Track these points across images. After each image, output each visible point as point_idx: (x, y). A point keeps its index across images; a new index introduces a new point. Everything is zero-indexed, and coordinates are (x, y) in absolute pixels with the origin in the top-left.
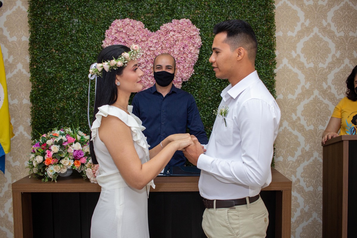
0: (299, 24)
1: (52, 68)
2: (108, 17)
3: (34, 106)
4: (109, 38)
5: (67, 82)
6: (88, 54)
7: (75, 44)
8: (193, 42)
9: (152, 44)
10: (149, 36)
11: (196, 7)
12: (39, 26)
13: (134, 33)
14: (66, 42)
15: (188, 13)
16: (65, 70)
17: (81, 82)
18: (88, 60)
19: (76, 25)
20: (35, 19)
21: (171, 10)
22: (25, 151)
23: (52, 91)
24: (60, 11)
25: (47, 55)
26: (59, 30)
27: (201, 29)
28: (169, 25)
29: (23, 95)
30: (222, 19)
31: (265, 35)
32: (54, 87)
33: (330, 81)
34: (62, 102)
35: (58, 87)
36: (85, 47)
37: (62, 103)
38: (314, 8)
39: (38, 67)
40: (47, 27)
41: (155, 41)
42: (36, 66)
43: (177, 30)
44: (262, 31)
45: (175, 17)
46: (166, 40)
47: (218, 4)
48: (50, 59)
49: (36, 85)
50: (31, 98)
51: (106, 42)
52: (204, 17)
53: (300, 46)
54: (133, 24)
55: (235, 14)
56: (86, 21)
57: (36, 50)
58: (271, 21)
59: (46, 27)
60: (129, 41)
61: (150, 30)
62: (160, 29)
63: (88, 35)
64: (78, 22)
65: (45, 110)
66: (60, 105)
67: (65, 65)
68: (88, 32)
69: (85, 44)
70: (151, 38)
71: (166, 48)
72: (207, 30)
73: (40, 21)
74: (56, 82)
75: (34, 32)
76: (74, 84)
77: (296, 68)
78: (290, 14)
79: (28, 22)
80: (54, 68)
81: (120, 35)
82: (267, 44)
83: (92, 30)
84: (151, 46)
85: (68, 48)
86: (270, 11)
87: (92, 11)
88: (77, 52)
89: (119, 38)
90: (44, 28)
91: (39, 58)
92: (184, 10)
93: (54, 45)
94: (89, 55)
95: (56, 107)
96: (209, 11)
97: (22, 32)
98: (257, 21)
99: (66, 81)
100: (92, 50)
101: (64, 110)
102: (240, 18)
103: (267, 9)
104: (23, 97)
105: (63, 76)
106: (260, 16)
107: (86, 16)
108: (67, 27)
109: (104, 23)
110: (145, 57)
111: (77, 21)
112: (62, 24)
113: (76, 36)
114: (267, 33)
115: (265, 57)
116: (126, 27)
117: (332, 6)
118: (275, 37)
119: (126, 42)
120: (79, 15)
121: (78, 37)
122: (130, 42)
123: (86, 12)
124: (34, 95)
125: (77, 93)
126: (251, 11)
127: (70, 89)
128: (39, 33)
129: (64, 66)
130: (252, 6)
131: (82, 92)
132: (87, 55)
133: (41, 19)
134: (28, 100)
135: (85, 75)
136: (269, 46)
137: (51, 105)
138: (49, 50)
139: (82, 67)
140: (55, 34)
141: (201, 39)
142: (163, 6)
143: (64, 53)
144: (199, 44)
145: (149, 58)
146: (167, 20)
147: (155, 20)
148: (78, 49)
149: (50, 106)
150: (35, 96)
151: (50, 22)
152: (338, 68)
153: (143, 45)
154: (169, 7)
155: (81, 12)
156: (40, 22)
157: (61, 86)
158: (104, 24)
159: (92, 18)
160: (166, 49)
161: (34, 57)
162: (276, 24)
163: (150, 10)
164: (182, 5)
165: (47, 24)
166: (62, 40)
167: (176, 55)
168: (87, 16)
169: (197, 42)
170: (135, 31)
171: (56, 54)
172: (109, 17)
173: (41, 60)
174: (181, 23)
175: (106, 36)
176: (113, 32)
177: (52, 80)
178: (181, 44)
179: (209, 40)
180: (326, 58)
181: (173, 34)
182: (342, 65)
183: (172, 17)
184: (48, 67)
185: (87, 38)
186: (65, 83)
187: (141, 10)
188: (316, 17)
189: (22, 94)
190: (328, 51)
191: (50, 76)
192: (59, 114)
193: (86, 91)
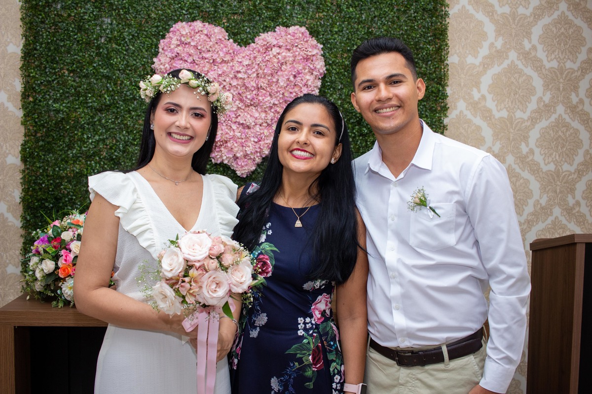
0: (486, 45)
1: (62, 102)
2: (164, 17)
3: (28, 169)
4: (166, 53)
5: (88, 129)
6: (128, 80)
7: (104, 62)
8: (311, 66)
9: (241, 68)
10: (235, 53)
11: (317, 7)
12: (41, 28)
13: (210, 47)
14: (88, 57)
15: (303, 17)
16: (85, 107)
17: (113, 128)
18: (127, 91)
19: (108, 29)
20: (34, 15)
21: (275, 11)
22: (8, 248)
23: (61, 143)
24: (78, 3)
25: (53, 79)
26: (76, 37)
27: (324, 44)
28: (270, 36)
29: (7, 149)
30: (361, 29)
31: (431, 61)
32: (64, 137)
33: (532, 142)
34: (78, 162)
35: (72, 137)
36: (121, 67)
37: (78, 164)
38: (510, 18)
39: (36, 99)
40: (54, 29)
41: (246, 62)
42: (33, 98)
43: (284, 45)
44: (426, 54)
45: (281, 22)
46: (266, 62)
47: (355, 4)
48: (59, 87)
49: (32, 131)
50: (23, 154)
51: (160, 60)
52: (330, 24)
53: (486, 81)
54: (208, 31)
55: (382, 22)
56: (125, 22)
57: (34, 69)
58: (441, 37)
59: (53, 31)
60: (200, 60)
61: (237, 44)
62: (254, 43)
63: (127, 47)
64: (111, 24)
65: (48, 176)
66: (75, 169)
67: (86, 98)
68: (128, 42)
69: (122, 63)
70: (240, 57)
71: (265, 75)
72: (334, 48)
73: (42, 18)
74: (68, 127)
75: (32, 38)
76: (100, 131)
77: (478, 118)
78: (471, 27)
79: (21, 19)
80: (65, 103)
81: (185, 49)
82: (434, 75)
83: (136, 38)
84: (239, 70)
85: (91, 69)
86: (441, 21)
87: (137, 5)
88: (108, 76)
89: (183, 55)
90: (49, 32)
91: (39, 84)
92: (296, 12)
93: (66, 62)
94: (128, 83)
95: (67, 171)
96: (339, 15)
97: (8, 37)
98: (418, 36)
99: (87, 126)
100: (134, 73)
101: (81, 176)
102: (390, 29)
103: (436, 17)
104: (7, 152)
105: (82, 118)
106: (424, 28)
107: (125, 13)
108: (91, 32)
109: (157, 27)
110: (227, 89)
111: (109, 22)
112: (82, 26)
113: (107, 48)
114: (435, 58)
115: (429, 96)
116: (196, 37)
117: (541, 18)
118: (447, 64)
119: (195, 62)
120: (113, 12)
121: (110, 50)
122: (202, 62)
123: (125, 7)
124: (28, 149)
125: (105, 148)
126: (410, 18)
127: (94, 140)
128: (41, 40)
129: (84, 100)
130: (411, 11)
131: (115, 146)
132: (125, 82)
133: (44, 15)
134: (17, 158)
135: (121, 116)
136: (438, 79)
137: (59, 167)
138: (57, 70)
139: (115, 102)
140: (68, 42)
141: (324, 63)
142: (259, 4)
143: (84, 76)
144: (321, 71)
145: (234, 91)
146: (267, 27)
147: (246, 26)
148: (110, 71)
149: (57, 169)
150: (31, 151)
151: (61, 20)
152: (546, 120)
153: (225, 68)
154: (271, 4)
155: (116, 6)
156: (43, 20)
157: (76, 134)
158: (157, 29)
159: (137, 17)
160: (264, 78)
161: (29, 82)
162: (449, 43)
163: (238, 8)
164: (294, 3)
165: (55, 24)
166: (81, 54)
167: (281, 87)
168: (127, 14)
169: (318, 67)
170: (211, 43)
171: (70, 79)
172: (166, 17)
173: (43, 88)
174: (292, 34)
175: (160, 50)
176: (173, 44)
177: (62, 124)
178: (290, 69)
179: (337, 65)
180: (527, 103)
181: (278, 51)
182: (554, 115)
183: (276, 22)
184: (55, 100)
185: (126, 51)
186: (84, 129)
187: (223, 8)
188: (513, 34)
189: (6, 146)
190: (532, 91)
191: (57, 116)
192: (73, 184)
193: (121, 145)
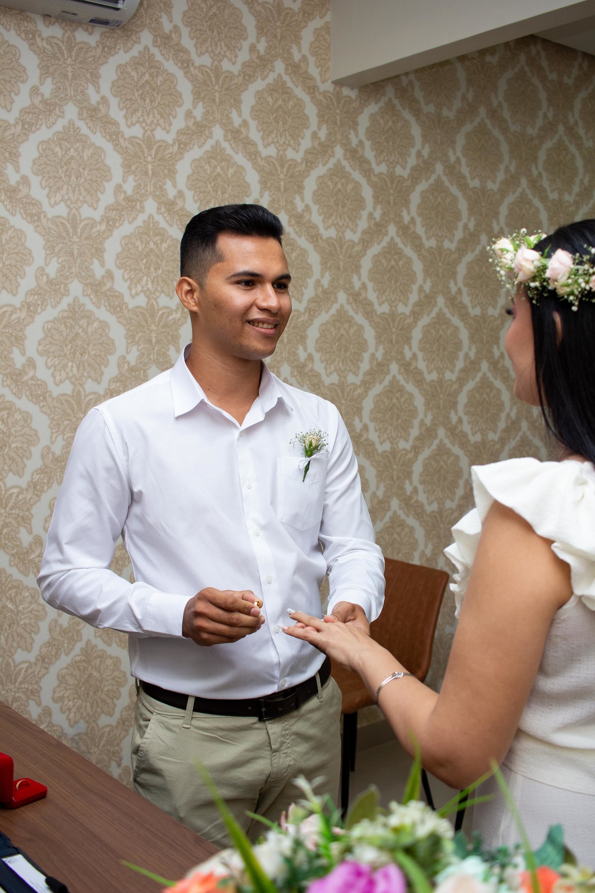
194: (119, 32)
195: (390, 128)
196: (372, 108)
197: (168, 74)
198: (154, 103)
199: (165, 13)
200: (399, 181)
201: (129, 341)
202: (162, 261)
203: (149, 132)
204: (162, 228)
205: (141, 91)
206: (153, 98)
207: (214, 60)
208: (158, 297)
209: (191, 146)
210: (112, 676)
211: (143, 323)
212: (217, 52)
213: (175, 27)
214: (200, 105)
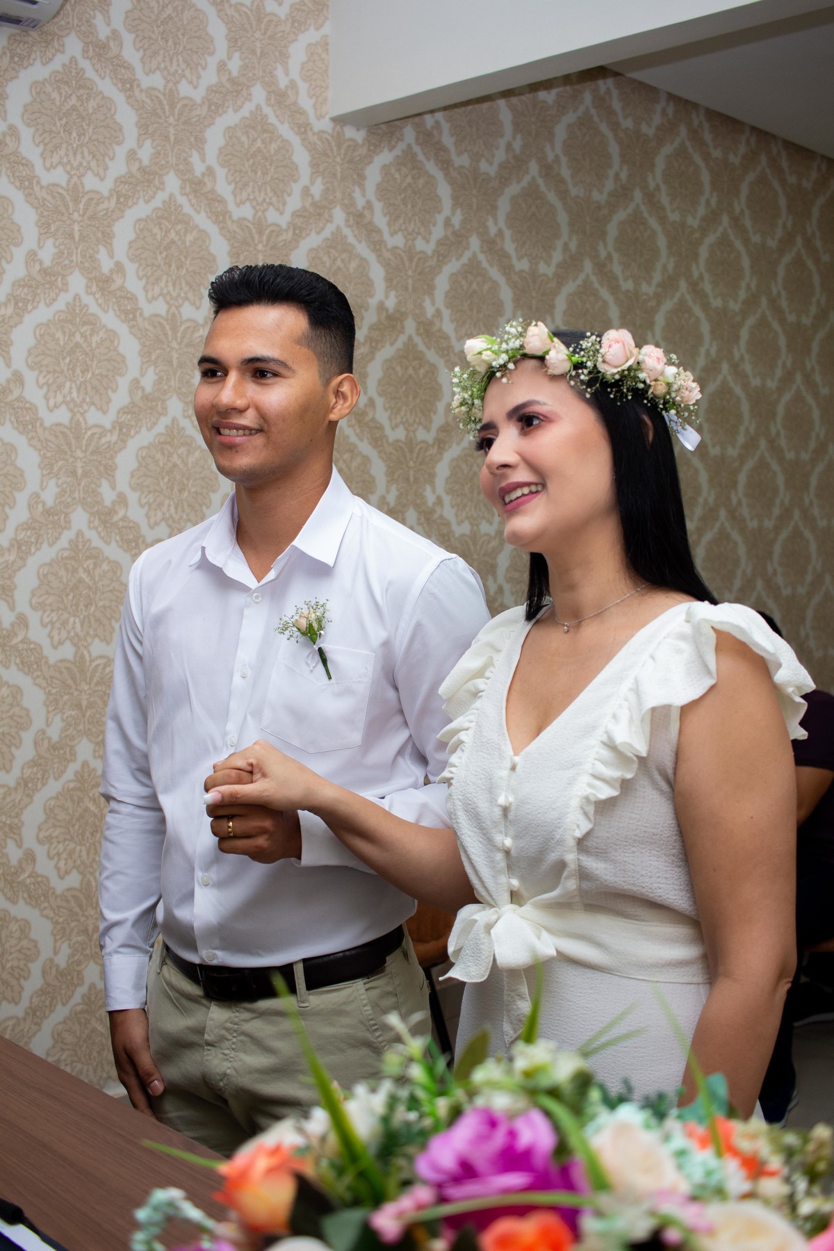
194: (34, 34)
195: (409, 185)
196: (385, 157)
197: (103, 98)
198: (83, 137)
199: (100, 12)
200: (420, 259)
201: (45, 472)
202: (92, 360)
203: (75, 179)
204: (93, 315)
205: (64, 120)
206: (82, 131)
207: (168, 82)
208: (85, 412)
209: (135, 200)
210: (19, 947)
211: (65, 448)
212: (172, 70)
213: (114, 32)
214: (148, 143)
